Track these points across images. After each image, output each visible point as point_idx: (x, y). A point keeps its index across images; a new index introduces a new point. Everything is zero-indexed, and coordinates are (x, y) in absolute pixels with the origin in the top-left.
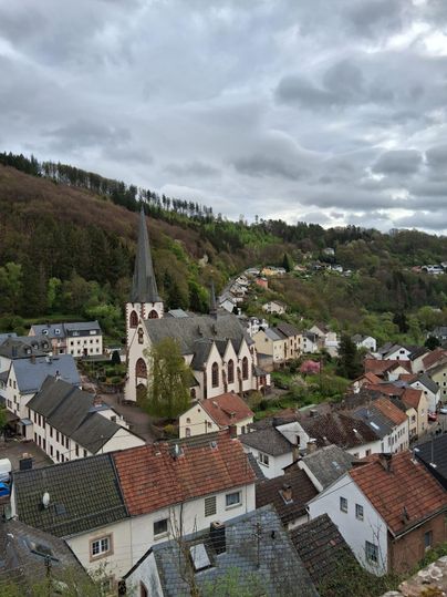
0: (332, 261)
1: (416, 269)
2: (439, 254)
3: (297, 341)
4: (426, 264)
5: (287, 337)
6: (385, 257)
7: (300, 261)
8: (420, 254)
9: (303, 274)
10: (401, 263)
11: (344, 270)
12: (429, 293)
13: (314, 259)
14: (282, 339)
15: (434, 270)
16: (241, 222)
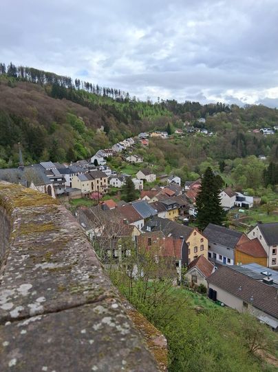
0: (202, 127)
1: (256, 131)
2: (273, 120)
3: (103, 181)
4: (263, 127)
5: (94, 179)
6: (237, 123)
7: (180, 127)
8: (261, 121)
9: (180, 136)
10: (247, 127)
11: (209, 132)
12: (259, 147)
13: (190, 126)
14: (90, 180)
15: (268, 132)
16: (149, 101)
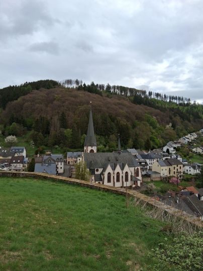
3: (179, 168)
5: (171, 165)
14: (167, 166)
